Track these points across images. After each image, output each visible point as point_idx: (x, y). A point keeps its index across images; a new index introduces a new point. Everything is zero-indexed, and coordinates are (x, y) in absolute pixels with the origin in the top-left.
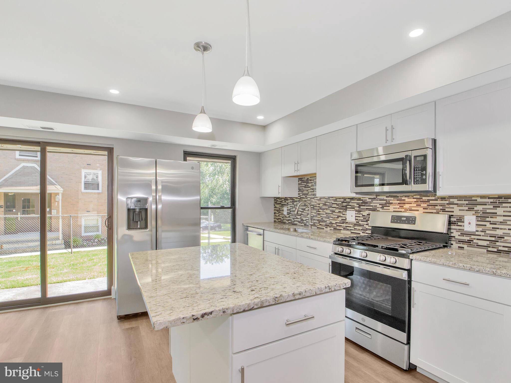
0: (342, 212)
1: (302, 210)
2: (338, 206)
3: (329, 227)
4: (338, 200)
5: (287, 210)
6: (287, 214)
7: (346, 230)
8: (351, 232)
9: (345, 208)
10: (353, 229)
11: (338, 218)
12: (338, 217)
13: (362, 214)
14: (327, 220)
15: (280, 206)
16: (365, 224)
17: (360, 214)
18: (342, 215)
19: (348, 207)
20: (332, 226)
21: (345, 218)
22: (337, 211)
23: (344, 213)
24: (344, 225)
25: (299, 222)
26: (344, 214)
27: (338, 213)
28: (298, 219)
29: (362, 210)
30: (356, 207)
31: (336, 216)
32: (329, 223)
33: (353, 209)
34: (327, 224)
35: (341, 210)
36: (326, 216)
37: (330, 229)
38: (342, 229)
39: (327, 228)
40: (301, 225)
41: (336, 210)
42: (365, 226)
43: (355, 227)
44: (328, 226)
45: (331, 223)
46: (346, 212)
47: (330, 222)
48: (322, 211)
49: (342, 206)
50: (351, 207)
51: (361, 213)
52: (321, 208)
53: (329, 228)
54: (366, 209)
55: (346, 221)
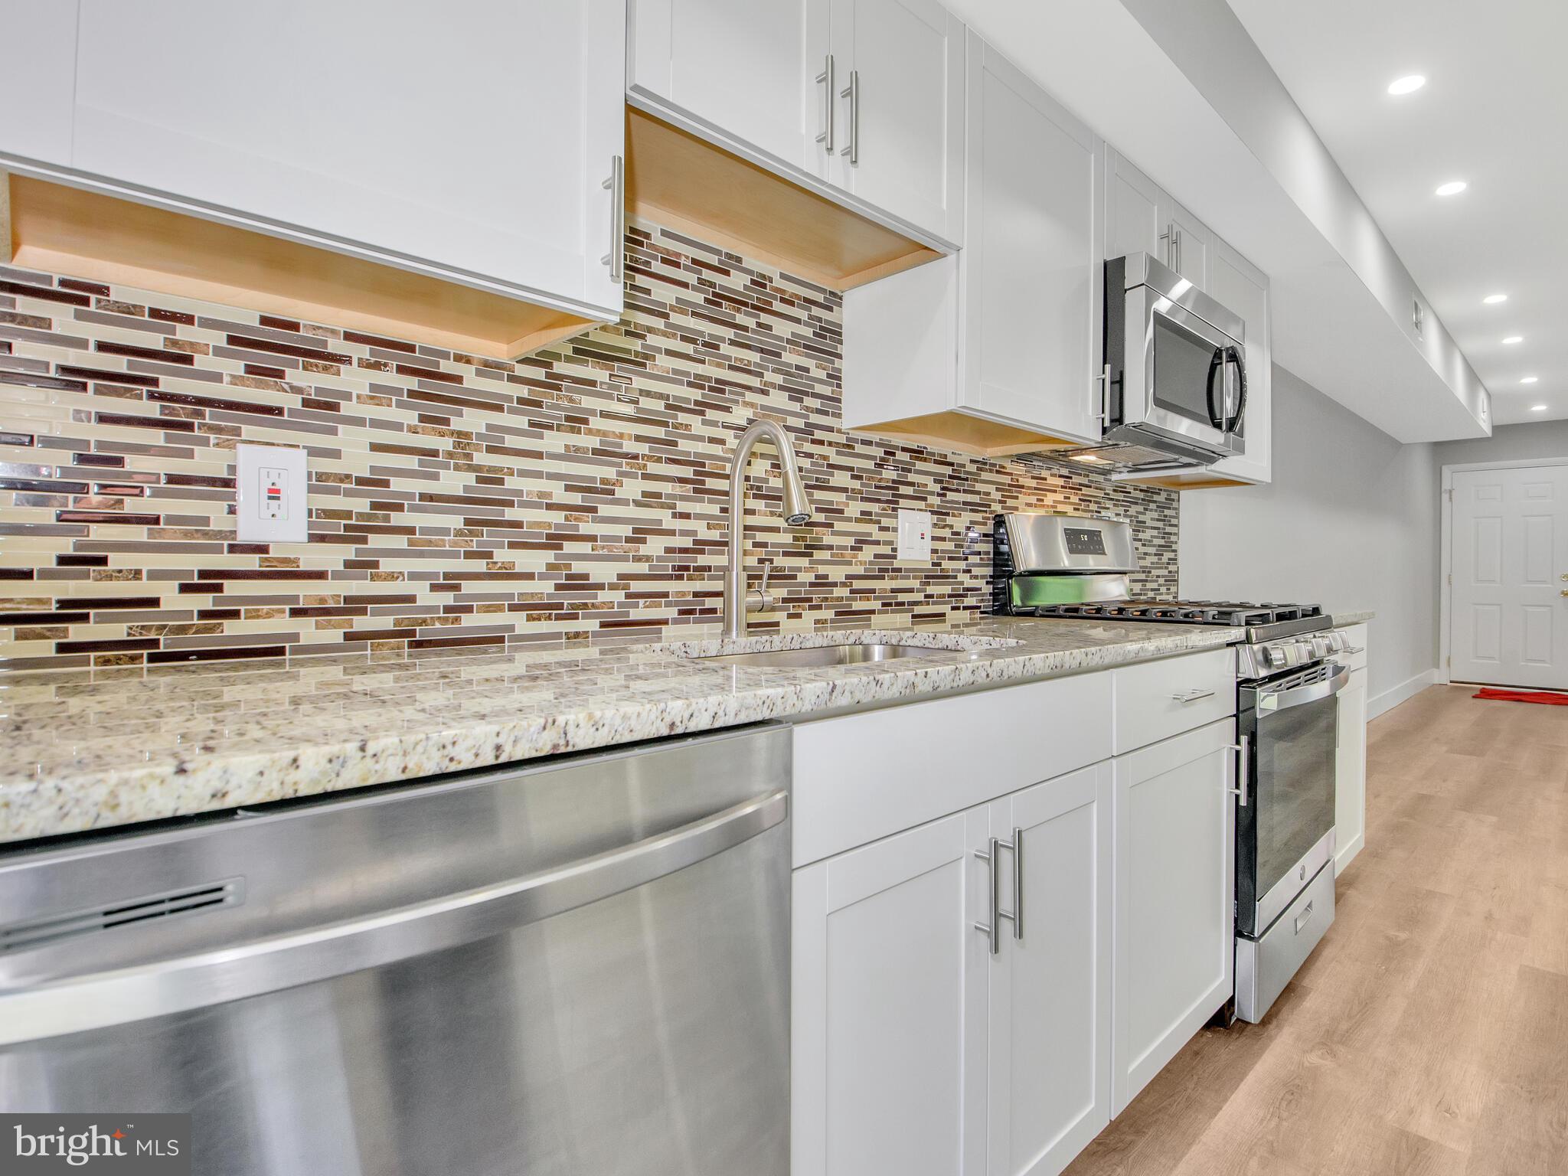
0: (877, 514)
1: (576, 499)
2: (856, 484)
3: (811, 608)
4: (859, 449)
5: (311, 489)
6: (314, 538)
7: (893, 612)
8: (914, 616)
9: (892, 497)
10: (920, 597)
11: (861, 549)
12: (861, 542)
13: (951, 527)
14: (799, 569)
15: (103, 419)
16: (958, 571)
17: (944, 527)
18: (877, 535)
19: (904, 490)
20: (826, 599)
21: (887, 550)
22: (854, 509)
23: (885, 522)
24: (887, 584)
25: (533, 608)
26: (887, 529)
27: (857, 520)
28: (530, 576)
29: (951, 508)
30: (932, 493)
31: (850, 541)
32: (812, 585)
33: (922, 504)
34: (800, 592)
35: (874, 508)
36: (795, 539)
37: (817, 622)
38: (876, 605)
39: (799, 616)
40: (558, 635)
41: (847, 505)
42: (961, 577)
43: (930, 590)
44: (807, 605)
45: (822, 582)
46: (896, 517)
47: (817, 577)
48: (763, 508)
49: (876, 487)
50: (914, 491)
51: (949, 520)
52: (759, 488)
53: (809, 616)
54: (965, 503)
55: (896, 564)
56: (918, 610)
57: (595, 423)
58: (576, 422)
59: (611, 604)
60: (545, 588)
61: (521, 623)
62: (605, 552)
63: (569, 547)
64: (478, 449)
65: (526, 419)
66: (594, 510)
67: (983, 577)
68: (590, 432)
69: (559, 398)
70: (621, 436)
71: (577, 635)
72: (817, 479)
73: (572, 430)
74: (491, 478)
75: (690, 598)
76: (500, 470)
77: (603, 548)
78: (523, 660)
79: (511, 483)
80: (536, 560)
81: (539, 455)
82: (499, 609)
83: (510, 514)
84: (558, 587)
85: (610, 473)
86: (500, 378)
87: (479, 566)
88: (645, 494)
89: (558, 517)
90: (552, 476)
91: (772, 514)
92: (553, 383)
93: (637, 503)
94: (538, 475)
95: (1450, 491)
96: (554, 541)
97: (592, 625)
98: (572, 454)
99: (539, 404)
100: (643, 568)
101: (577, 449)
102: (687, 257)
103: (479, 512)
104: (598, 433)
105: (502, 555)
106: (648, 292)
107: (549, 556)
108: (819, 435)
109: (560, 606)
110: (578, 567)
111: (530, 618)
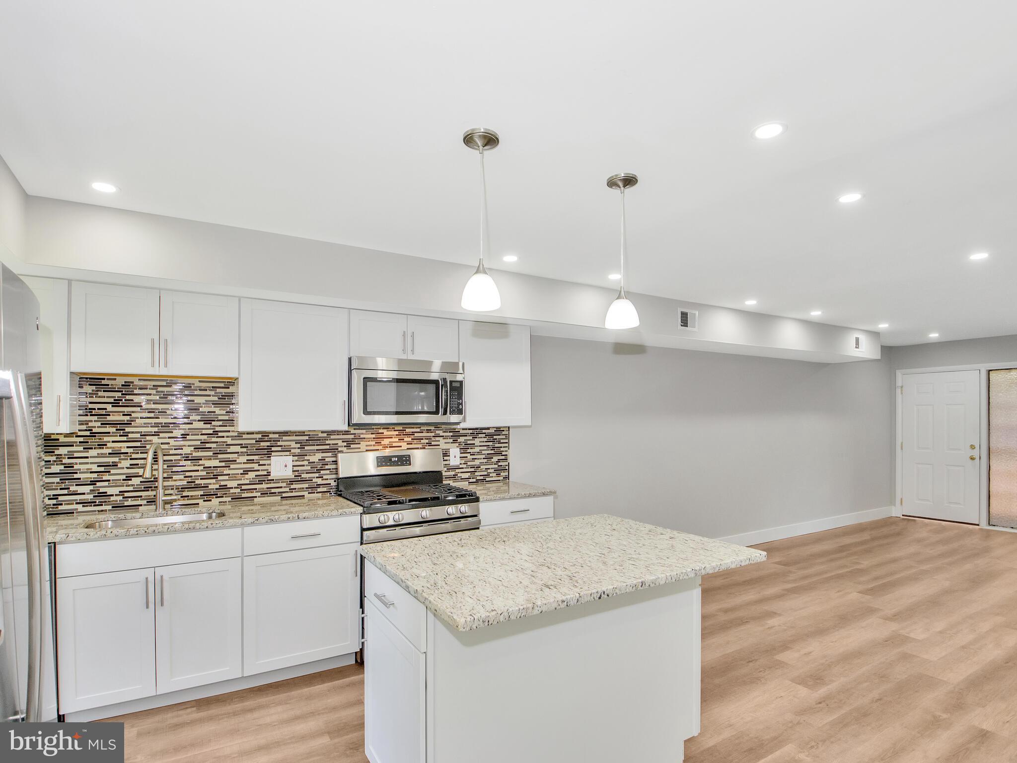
0: (257, 460)
1: (102, 469)
2: (245, 450)
3: (217, 497)
4: (246, 437)
7: (268, 496)
8: (282, 498)
9: (265, 452)
10: (287, 489)
11: (247, 474)
12: (244, 472)
13: (308, 460)
17: (302, 461)
18: (257, 468)
19: (274, 449)
20: (226, 494)
21: (264, 473)
22: (243, 459)
23: (263, 462)
24: (264, 486)
25: (84, 503)
26: (264, 465)
27: (245, 463)
28: (84, 494)
29: (308, 453)
30: (295, 448)
31: (240, 471)
32: (217, 489)
33: (288, 453)
35: (255, 457)
36: (207, 473)
37: (220, 502)
38: (257, 494)
39: (210, 500)
40: (95, 511)
41: (239, 458)
42: (315, 480)
43: (292, 487)
44: (214, 496)
45: (223, 488)
46: (270, 460)
47: (220, 486)
49: (256, 449)
50: (282, 449)
51: (307, 458)
52: (188, 457)
53: (216, 500)
54: (317, 450)
55: (270, 478)
56: (284, 495)
57: (109, 445)
58: (102, 446)
59: (117, 501)
60: (90, 497)
61: (80, 508)
62: (114, 484)
63: (98, 484)
64: (64, 458)
65: (82, 447)
66: (109, 472)
67: (333, 479)
68: (108, 448)
69: (95, 439)
70: (121, 447)
71: (102, 511)
72: (220, 451)
73: (100, 448)
74: (71, 466)
75: (153, 497)
76: (73, 463)
77: (113, 483)
78: (81, 519)
79: (76, 467)
80: (87, 489)
81: (87, 457)
82: (73, 504)
83: (76, 476)
84: (94, 496)
85: (116, 459)
86: (73, 437)
87: (66, 492)
88: (131, 465)
89: (95, 475)
90: (92, 463)
91: (194, 465)
92: (93, 435)
93: (127, 468)
94: (87, 463)
95: (902, 387)
96: (93, 483)
97: (110, 507)
98: (100, 456)
99: (88, 442)
100: (131, 488)
101: (102, 454)
102: (151, 385)
103: (64, 476)
104: (111, 448)
105: (73, 488)
106: (132, 400)
107: (91, 487)
108: (220, 434)
109: (95, 502)
110: (102, 490)
111: (83, 506)
